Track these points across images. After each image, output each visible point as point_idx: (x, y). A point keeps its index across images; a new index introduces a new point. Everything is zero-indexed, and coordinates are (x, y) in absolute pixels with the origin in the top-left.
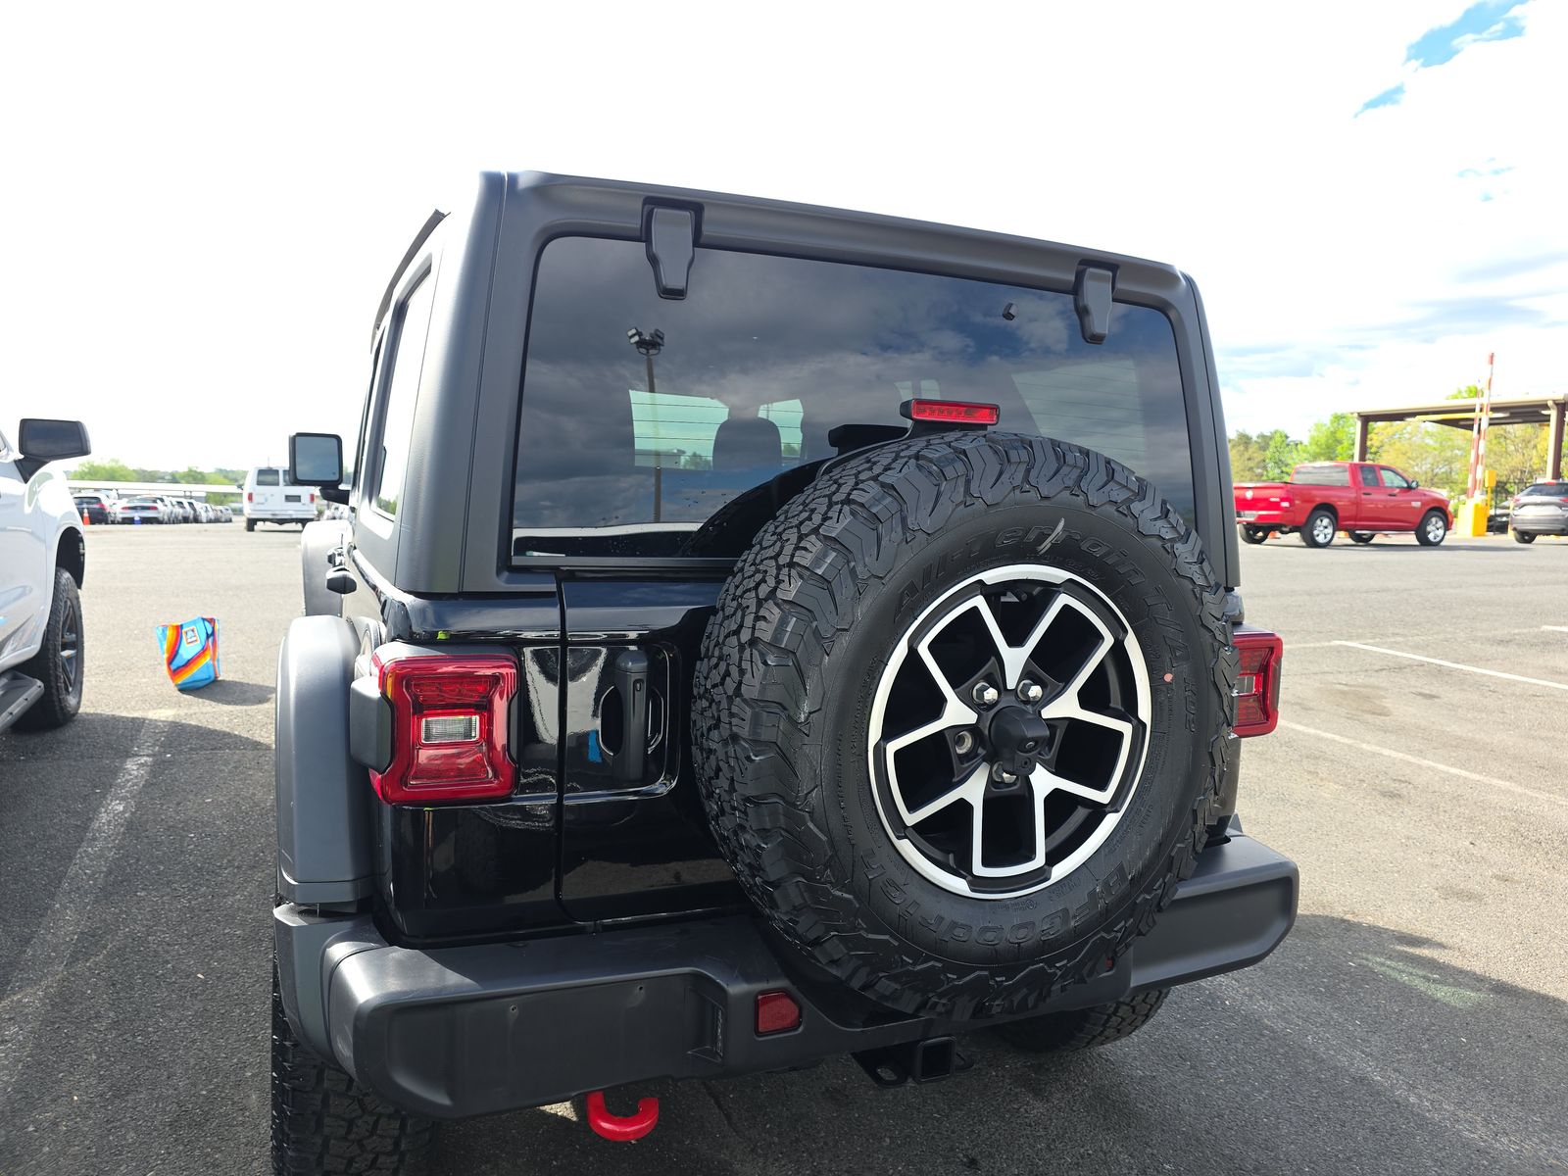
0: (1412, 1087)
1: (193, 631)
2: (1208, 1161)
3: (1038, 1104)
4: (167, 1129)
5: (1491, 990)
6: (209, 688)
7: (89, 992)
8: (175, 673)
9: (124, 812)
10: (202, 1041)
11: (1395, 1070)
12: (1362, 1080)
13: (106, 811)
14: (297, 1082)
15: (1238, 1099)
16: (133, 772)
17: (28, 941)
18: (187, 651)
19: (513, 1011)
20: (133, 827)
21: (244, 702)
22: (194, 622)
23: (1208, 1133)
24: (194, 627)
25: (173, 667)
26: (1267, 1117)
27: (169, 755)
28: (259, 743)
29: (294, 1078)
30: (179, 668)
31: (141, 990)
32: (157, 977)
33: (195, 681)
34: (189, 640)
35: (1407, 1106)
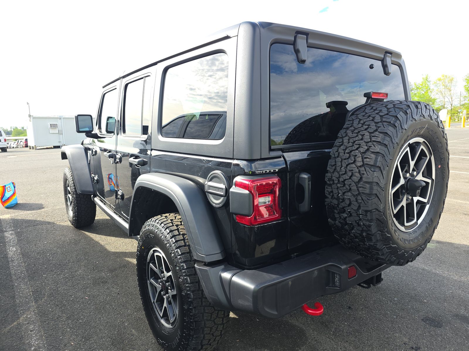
0: (435, 269)
1: (9, 187)
2: (404, 296)
3: (355, 290)
4: (112, 346)
5: (436, 243)
6: (15, 206)
7: (50, 309)
8: (3, 203)
9: (17, 250)
10: (103, 317)
11: (429, 266)
12: (423, 269)
13: (10, 251)
14: (197, 319)
15: (400, 279)
16: (10, 237)
17: (14, 297)
18: (8, 194)
19: (290, 283)
20: (24, 255)
21: (33, 209)
22: (10, 184)
23: (399, 289)
24: (9, 186)
25: (3, 200)
26: (409, 282)
27: (19, 230)
28: (49, 222)
29: (196, 318)
30: (5, 200)
31: (69, 306)
32: (71, 301)
33: (11, 205)
34: (8, 191)
35: (437, 274)
